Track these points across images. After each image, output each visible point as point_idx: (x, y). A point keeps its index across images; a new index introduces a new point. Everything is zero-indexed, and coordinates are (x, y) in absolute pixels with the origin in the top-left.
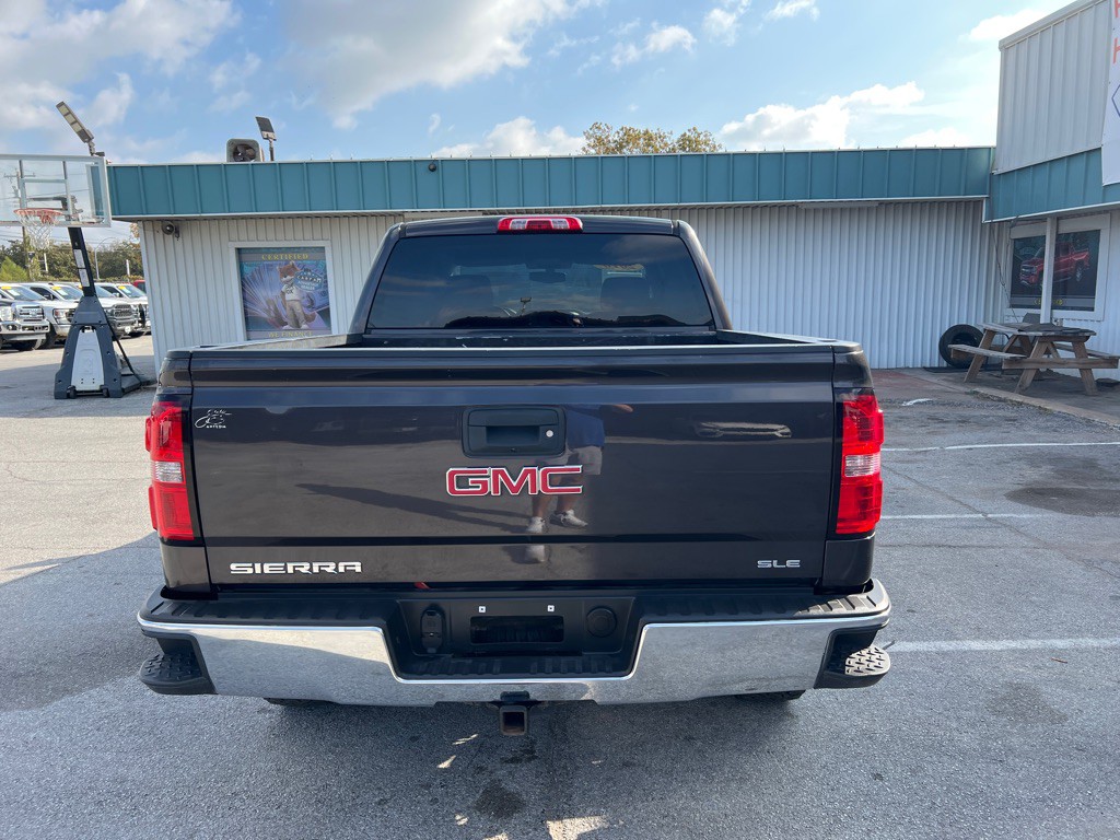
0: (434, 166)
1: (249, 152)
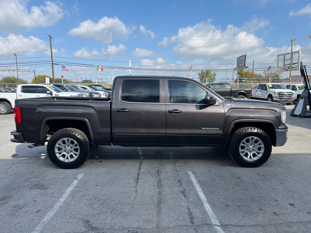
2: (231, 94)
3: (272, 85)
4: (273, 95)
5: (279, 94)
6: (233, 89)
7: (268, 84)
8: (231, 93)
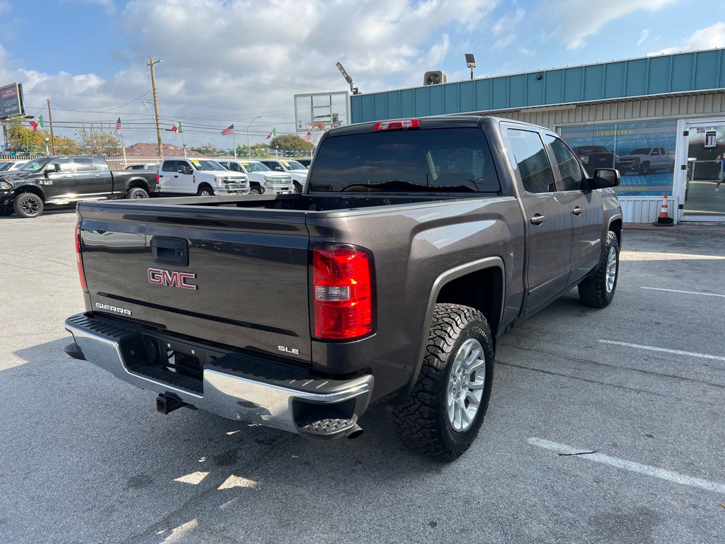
0: (540, 76)
1: (437, 79)
2: (113, 187)
3: (200, 162)
4: (214, 185)
5: (226, 182)
6: (117, 174)
7: (190, 159)
8: (113, 184)
